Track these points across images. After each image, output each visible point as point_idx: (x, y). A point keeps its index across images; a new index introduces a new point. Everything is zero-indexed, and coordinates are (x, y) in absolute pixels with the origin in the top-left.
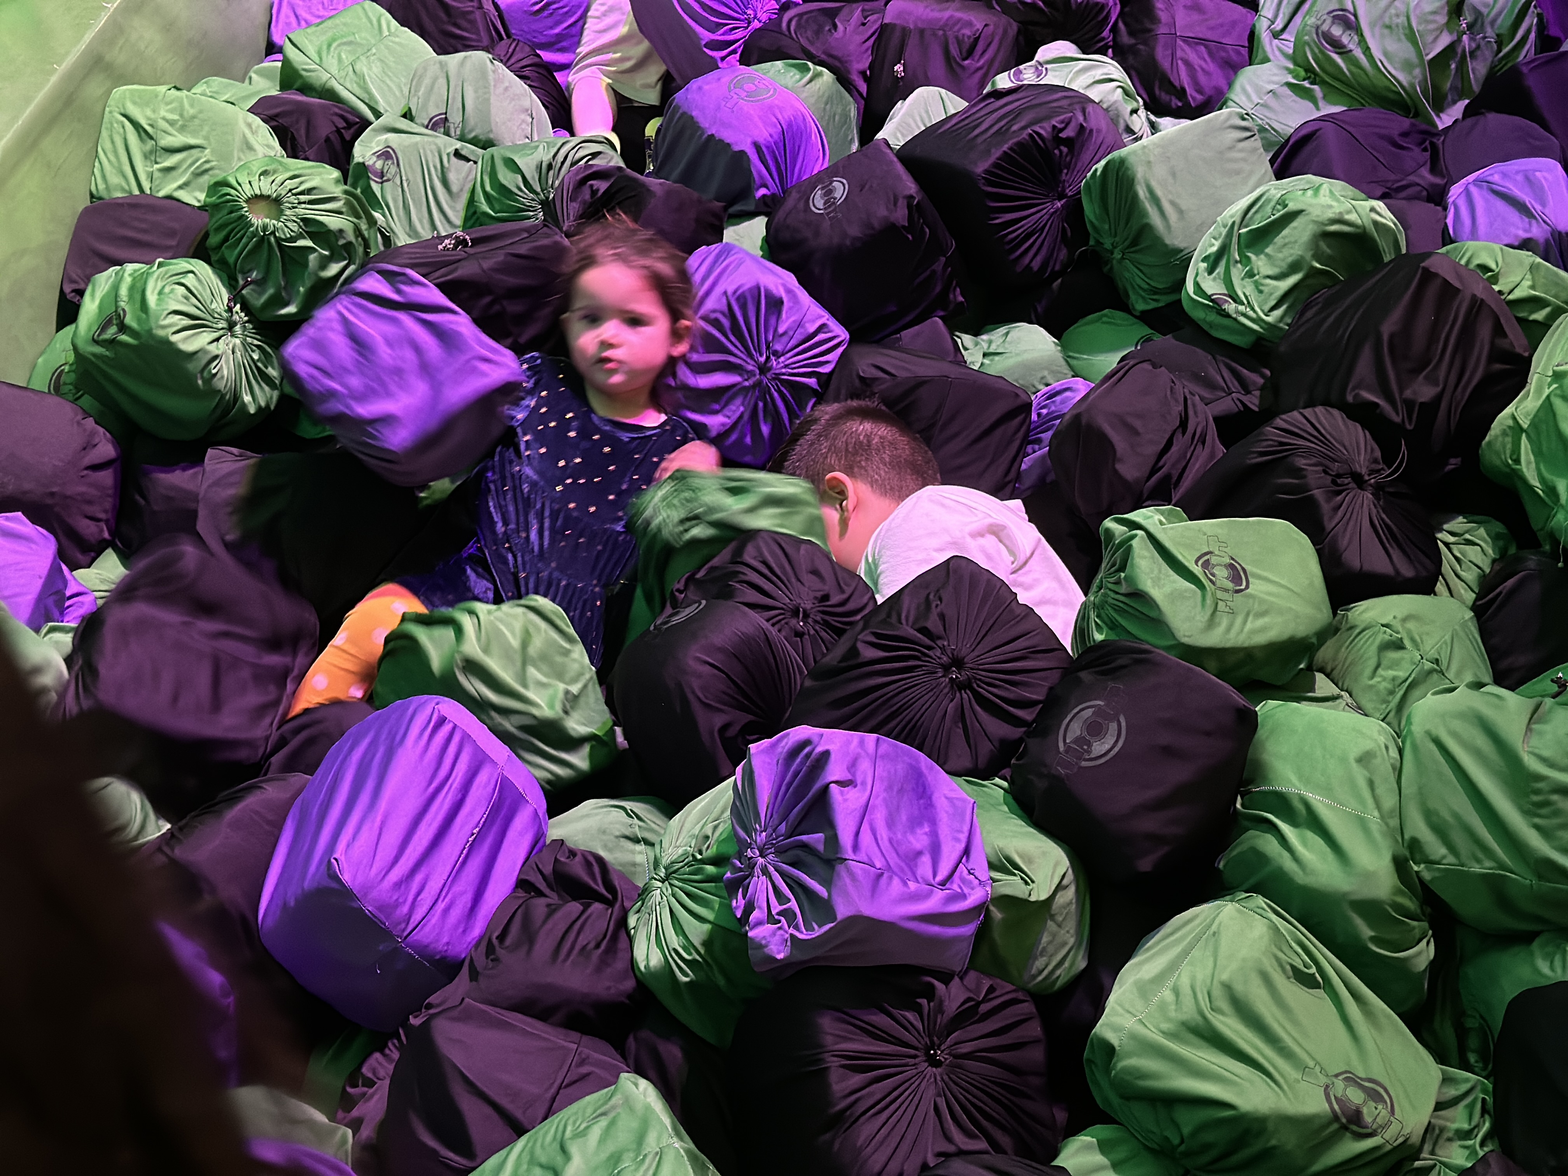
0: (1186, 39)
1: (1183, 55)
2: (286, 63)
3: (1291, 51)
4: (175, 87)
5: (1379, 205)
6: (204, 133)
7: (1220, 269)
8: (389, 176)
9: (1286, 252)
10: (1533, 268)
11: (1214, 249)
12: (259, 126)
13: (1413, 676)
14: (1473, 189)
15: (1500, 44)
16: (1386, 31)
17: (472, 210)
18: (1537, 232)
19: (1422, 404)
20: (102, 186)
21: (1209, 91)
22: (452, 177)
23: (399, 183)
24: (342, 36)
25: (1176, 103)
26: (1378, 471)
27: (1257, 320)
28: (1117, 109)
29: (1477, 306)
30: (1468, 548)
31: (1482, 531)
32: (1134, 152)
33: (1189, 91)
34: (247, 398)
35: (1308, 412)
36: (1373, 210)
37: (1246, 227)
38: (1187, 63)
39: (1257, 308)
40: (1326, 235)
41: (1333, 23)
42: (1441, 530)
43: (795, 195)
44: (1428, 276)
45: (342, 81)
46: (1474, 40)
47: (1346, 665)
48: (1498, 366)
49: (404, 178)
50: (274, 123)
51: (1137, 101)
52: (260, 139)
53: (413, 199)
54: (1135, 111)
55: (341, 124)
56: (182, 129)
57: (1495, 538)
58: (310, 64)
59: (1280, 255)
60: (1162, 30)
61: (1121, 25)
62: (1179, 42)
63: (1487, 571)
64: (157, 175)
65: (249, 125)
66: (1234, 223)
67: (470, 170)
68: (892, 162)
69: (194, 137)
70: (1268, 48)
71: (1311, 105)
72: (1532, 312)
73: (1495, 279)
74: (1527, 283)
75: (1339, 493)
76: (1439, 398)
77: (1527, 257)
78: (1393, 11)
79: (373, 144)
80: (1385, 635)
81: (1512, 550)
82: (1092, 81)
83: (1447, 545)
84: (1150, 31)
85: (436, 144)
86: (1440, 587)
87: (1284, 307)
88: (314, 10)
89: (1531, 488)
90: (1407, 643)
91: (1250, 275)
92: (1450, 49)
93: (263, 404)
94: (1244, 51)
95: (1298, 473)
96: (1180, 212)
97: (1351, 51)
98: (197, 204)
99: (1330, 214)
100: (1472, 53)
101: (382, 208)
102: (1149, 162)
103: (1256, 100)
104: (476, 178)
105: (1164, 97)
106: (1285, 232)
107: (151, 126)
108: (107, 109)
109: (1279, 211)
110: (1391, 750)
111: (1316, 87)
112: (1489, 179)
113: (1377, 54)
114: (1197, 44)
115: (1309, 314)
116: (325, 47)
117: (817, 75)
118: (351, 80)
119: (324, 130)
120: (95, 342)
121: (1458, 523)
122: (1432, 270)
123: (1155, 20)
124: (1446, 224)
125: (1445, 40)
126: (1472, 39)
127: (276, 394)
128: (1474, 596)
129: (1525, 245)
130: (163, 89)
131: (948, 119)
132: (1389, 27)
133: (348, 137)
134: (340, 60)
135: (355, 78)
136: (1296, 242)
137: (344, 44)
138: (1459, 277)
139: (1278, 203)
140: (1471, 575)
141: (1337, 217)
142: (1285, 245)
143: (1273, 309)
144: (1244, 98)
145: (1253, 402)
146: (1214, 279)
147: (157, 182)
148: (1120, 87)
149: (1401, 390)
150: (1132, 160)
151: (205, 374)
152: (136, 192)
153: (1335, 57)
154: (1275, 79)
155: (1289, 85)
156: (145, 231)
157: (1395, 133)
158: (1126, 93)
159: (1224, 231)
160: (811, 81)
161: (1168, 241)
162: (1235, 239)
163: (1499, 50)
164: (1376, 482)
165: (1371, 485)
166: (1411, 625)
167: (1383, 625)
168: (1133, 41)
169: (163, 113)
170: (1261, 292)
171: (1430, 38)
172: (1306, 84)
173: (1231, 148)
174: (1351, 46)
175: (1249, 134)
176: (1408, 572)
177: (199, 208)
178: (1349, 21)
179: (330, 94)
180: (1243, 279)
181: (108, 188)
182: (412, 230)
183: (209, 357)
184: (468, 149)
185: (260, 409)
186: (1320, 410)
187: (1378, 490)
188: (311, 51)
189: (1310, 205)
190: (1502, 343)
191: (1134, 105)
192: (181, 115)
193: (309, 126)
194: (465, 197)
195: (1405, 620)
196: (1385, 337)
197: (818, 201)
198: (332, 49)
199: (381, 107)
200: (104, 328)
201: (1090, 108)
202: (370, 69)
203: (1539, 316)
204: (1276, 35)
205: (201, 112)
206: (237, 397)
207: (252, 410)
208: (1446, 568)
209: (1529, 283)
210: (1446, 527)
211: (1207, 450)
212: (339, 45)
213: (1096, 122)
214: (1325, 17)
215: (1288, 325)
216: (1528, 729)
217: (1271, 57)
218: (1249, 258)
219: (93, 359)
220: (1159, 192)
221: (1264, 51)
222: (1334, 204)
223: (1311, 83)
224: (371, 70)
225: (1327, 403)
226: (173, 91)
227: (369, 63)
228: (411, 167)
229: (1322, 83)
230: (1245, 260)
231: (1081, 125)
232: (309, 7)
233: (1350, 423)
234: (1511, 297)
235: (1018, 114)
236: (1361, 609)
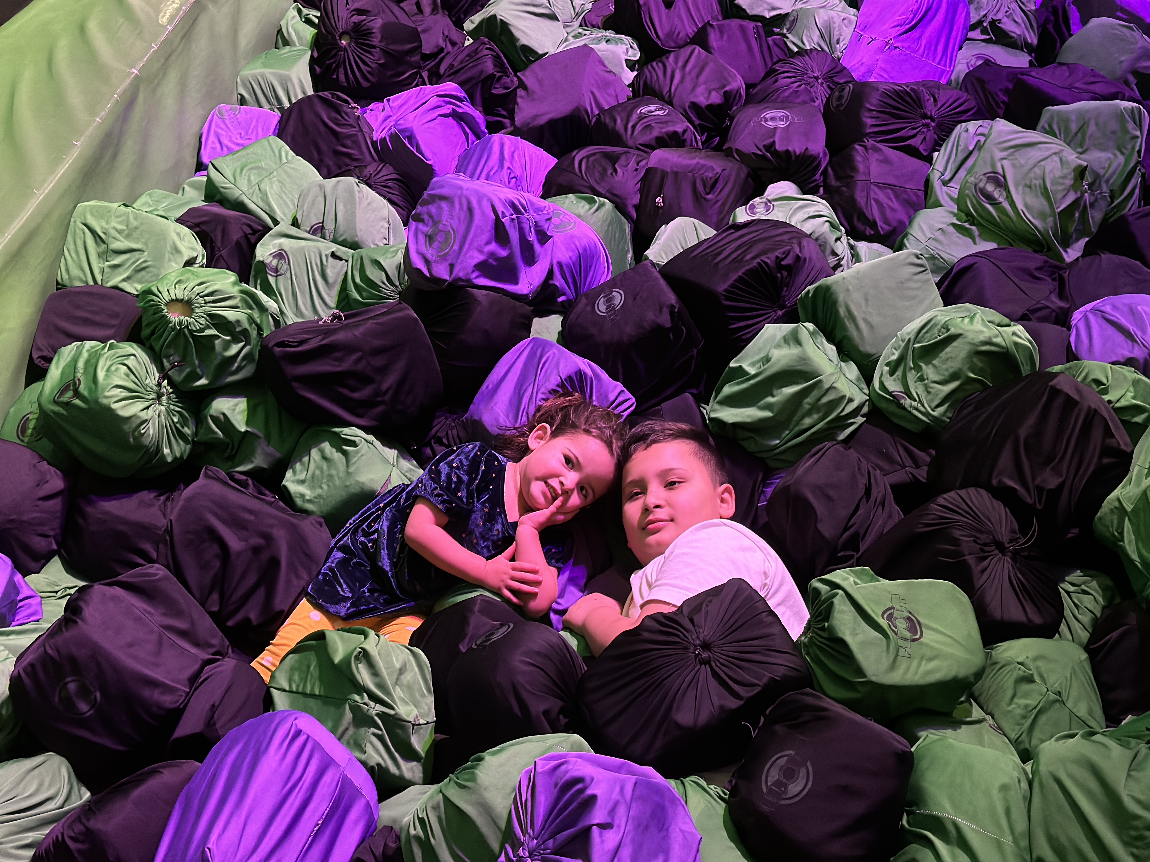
0: (877, 184)
1: (876, 197)
2: (210, 181)
3: (956, 196)
4: (124, 204)
5: (1019, 328)
6: (144, 240)
7: (899, 373)
8: (282, 272)
9: (949, 364)
10: (1136, 383)
11: (895, 357)
12: (185, 235)
13: (1041, 705)
14: (1090, 316)
15: (1112, 198)
16: (1027, 190)
17: (343, 295)
18: (1138, 353)
19: (1050, 490)
20: (65, 276)
21: (894, 224)
22: (329, 272)
23: (289, 276)
24: (254, 162)
25: (869, 231)
26: (1016, 539)
27: (926, 414)
28: (825, 238)
29: (1093, 414)
30: (1085, 597)
31: (1094, 584)
32: (836, 282)
33: (879, 223)
34: (166, 451)
35: (962, 493)
36: (1014, 334)
37: (918, 342)
38: (877, 201)
39: (926, 406)
40: (979, 353)
41: (987, 182)
42: (1064, 581)
43: (584, 301)
44: (1056, 392)
45: (250, 197)
46: (1093, 195)
47: (990, 693)
48: (1106, 461)
49: (293, 273)
50: (197, 229)
51: (840, 231)
52: (186, 244)
53: (299, 288)
54: (838, 239)
55: (248, 231)
56: (128, 236)
57: (1104, 589)
58: (226, 183)
59: (944, 367)
60: (860, 177)
61: (830, 170)
62: (872, 187)
63: (1099, 615)
64: (107, 270)
65: (178, 234)
66: (910, 339)
67: (342, 267)
68: (656, 279)
69: (137, 243)
70: (939, 193)
71: (970, 240)
72: (1134, 416)
73: (1105, 392)
74: (1130, 395)
75: (986, 558)
76: (1061, 486)
77: (1130, 373)
78: (1032, 175)
79: (271, 247)
80: (1021, 671)
81: (1117, 600)
82: (806, 216)
83: (1068, 593)
84: (852, 177)
85: (317, 248)
86: (1063, 627)
87: (946, 406)
88: (234, 139)
89: (1132, 561)
90: (1036, 678)
91: (921, 379)
92: (1075, 203)
93: (178, 455)
94: (921, 194)
95: (956, 542)
96: (871, 326)
97: (1000, 203)
98: (136, 293)
99: (982, 338)
100: (1092, 205)
101: (276, 296)
102: (848, 290)
103: (929, 235)
104: (346, 273)
105: (860, 226)
106: (948, 349)
107: (104, 233)
108: (72, 220)
109: (943, 334)
110: (1022, 785)
111: (973, 228)
112: (1102, 309)
113: (1020, 206)
114: (885, 188)
115: (966, 411)
116: (238, 170)
117: (602, 205)
118: (257, 195)
119: (236, 235)
120: (55, 402)
121: (1076, 576)
122: (1058, 387)
123: (854, 169)
124: (1069, 341)
125: (1071, 198)
126: (1090, 195)
127: (189, 447)
128: (1088, 635)
129: (1129, 362)
130: (116, 205)
131: (700, 244)
132: (1030, 187)
133: (253, 239)
134: (249, 180)
135: (260, 195)
136: (956, 357)
137: (253, 168)
138: (1079, 391)
139: (942, 327)
140: (1086, 619)
141: (987, 340)
142: (947, 359)
143: (938, 406)
144: (920, 234)
145: (922, 474)
146: (895, 380)
147: (107, 275)
148: (827, 221)
149: (1034, 479)
150: (834, 288)
151: (136, 433)
152: (91, 283)
153: (989, 207)
154: (945, 220)
155: (953, 225)
156: (96, 313)
157: (1032, 265)
158: (832, 225)
159: (903, 345)
160: (597, 210)
161: (862, 349)
162: (910, 352)
163: (1112, 202)
164: (1014, 549)
165: (1011, 552)
166: (1039, 663)
167: (1019, 663)
168: (838, 184)
169: (114, 224)
170: (929, 393)
171: (1059, 196)
172: (967, 225)
173: (909, 280)
174: (1001, 200)
175: (922, 269)
176: (1037, 619)
177: (137, 296)
178: (1000, 182)
179: (240, 206)
180: (916, 382)
181: (70, 278)
182: (298, 312)
183: (138, 421)
184: (341, 251)
185: (175, 459)
186: (972, 490)
187: (1015, 556)
188: (228, 173)
189: (967, 331)
190: (1110, 441)
191: (839, 234)
192: (127, 226)
193: (224, 232)
194: (337, 288)
195: (1035, 659)
196: (1022, 438)
197: (601, 307)
198: (244, 172)
199: (279, 216)
200: (63, 391)
201: (805, 242)
202: (272, 187)
203: (1139, 419)
204: (945, 183)
205: (142, 224)
206: (158, 449)
207: (169, 459)
208: (1067, 613)
209: (1132, 394)
210: (1067, 578)
211: (886, 511)
212: (249, 169)
213: (809, 250)
214: (981, 177)
215: (949, 418)
216: (1129, 775)
217: (942, 202)
218: (920, 367)
219: (52, 414)
220: (856, 313)
221: (936, 196)
222: (985, 330)
223: (971, 225)
224: (272, 189)
225: (977, 484)
226: (122, 207)
227: (271, 183)
228: (299, 266)
229: (978, 225)
230: (917, 368)
231: (798, 255)
232: (230, 137)
233: (995, 501)
234: (1118, 405)
235: (752, 244)
236: (1002, 648)
